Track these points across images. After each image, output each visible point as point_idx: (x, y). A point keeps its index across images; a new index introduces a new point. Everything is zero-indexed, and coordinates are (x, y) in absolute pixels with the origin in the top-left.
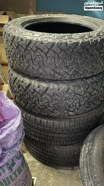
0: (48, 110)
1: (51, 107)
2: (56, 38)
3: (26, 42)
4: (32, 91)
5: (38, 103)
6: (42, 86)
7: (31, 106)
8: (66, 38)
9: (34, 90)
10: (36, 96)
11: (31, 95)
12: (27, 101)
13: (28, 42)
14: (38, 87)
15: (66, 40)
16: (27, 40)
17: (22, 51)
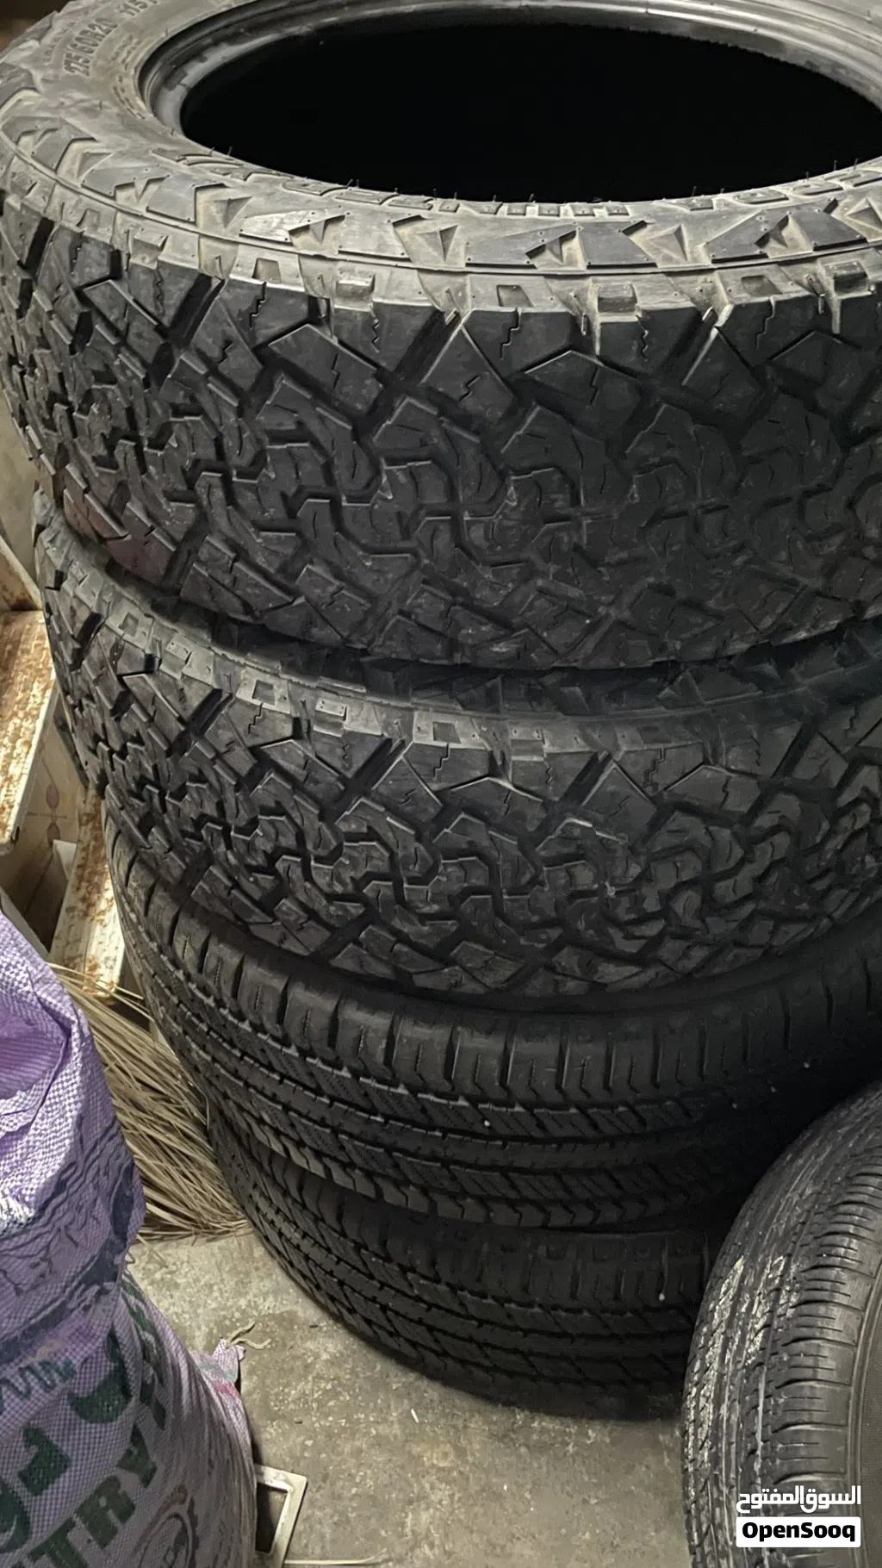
0: (401, 937)
1: (424, 918)
2: (461, 265)
3: (159, 297)
4: (242, 762)
5: (296, 873)
6: (337, 726)
7: (236, 885)
8: (571, 262)
9: (254, 751)
10: (279, 810)
11: (230, 796)
12: (200, 839)
13: (176, 293)
14: (297, 734)
15: (572, 288)
16: (161, 274)
17: (121, 378)
